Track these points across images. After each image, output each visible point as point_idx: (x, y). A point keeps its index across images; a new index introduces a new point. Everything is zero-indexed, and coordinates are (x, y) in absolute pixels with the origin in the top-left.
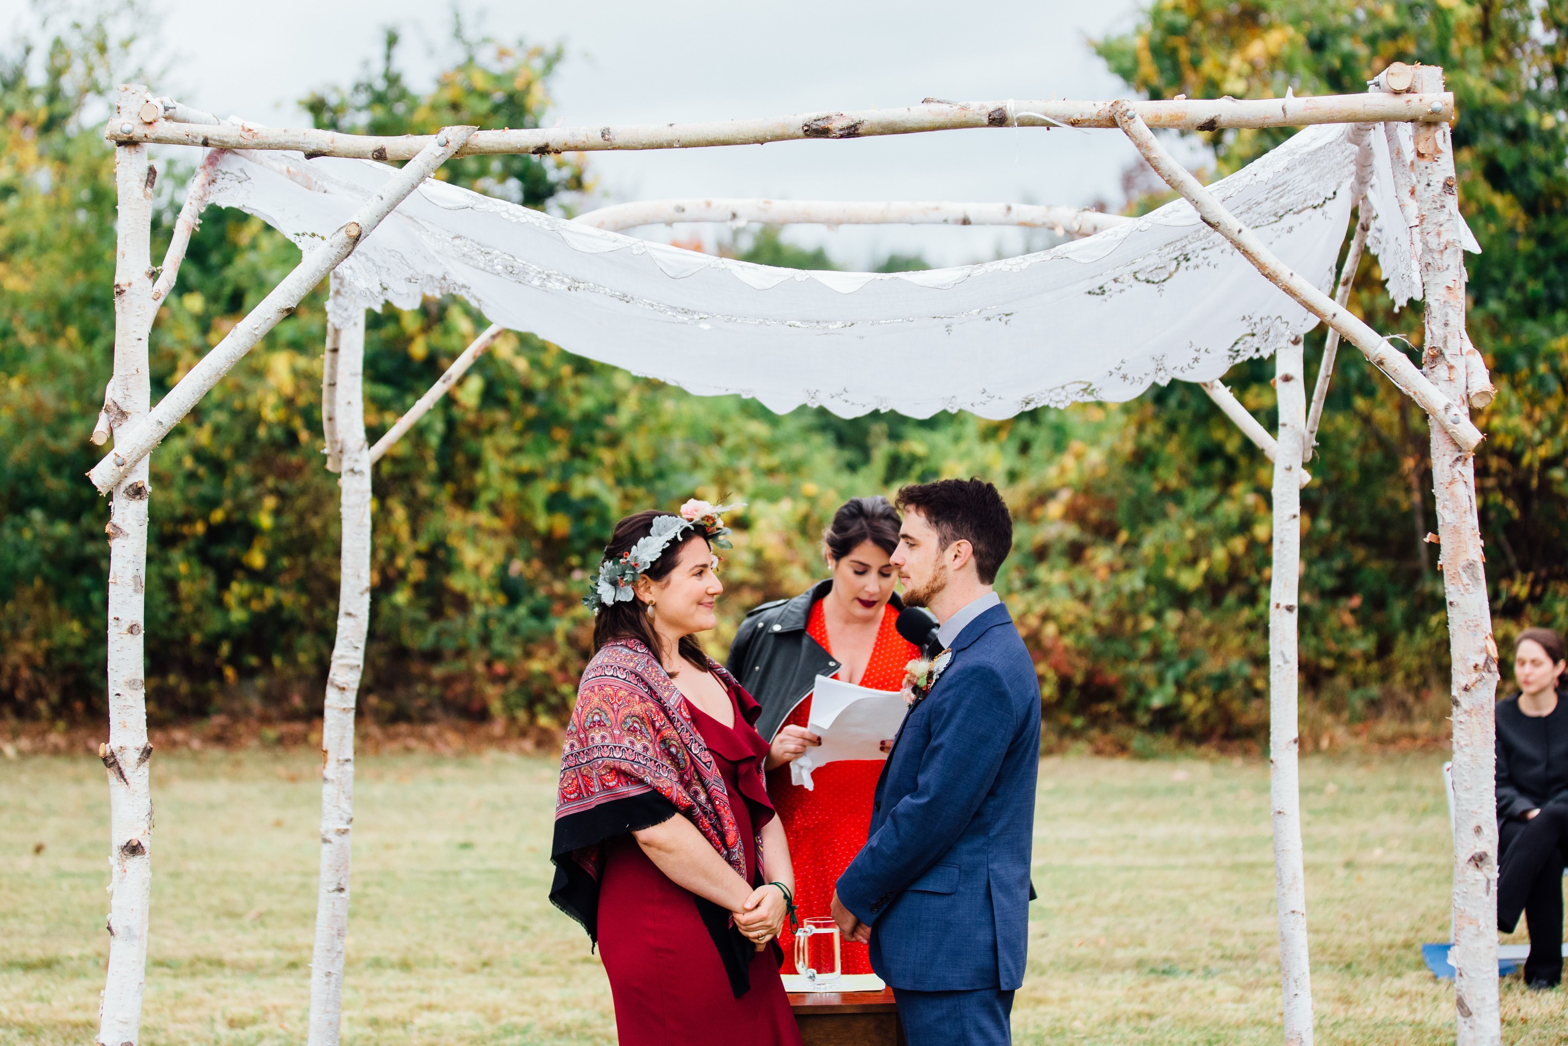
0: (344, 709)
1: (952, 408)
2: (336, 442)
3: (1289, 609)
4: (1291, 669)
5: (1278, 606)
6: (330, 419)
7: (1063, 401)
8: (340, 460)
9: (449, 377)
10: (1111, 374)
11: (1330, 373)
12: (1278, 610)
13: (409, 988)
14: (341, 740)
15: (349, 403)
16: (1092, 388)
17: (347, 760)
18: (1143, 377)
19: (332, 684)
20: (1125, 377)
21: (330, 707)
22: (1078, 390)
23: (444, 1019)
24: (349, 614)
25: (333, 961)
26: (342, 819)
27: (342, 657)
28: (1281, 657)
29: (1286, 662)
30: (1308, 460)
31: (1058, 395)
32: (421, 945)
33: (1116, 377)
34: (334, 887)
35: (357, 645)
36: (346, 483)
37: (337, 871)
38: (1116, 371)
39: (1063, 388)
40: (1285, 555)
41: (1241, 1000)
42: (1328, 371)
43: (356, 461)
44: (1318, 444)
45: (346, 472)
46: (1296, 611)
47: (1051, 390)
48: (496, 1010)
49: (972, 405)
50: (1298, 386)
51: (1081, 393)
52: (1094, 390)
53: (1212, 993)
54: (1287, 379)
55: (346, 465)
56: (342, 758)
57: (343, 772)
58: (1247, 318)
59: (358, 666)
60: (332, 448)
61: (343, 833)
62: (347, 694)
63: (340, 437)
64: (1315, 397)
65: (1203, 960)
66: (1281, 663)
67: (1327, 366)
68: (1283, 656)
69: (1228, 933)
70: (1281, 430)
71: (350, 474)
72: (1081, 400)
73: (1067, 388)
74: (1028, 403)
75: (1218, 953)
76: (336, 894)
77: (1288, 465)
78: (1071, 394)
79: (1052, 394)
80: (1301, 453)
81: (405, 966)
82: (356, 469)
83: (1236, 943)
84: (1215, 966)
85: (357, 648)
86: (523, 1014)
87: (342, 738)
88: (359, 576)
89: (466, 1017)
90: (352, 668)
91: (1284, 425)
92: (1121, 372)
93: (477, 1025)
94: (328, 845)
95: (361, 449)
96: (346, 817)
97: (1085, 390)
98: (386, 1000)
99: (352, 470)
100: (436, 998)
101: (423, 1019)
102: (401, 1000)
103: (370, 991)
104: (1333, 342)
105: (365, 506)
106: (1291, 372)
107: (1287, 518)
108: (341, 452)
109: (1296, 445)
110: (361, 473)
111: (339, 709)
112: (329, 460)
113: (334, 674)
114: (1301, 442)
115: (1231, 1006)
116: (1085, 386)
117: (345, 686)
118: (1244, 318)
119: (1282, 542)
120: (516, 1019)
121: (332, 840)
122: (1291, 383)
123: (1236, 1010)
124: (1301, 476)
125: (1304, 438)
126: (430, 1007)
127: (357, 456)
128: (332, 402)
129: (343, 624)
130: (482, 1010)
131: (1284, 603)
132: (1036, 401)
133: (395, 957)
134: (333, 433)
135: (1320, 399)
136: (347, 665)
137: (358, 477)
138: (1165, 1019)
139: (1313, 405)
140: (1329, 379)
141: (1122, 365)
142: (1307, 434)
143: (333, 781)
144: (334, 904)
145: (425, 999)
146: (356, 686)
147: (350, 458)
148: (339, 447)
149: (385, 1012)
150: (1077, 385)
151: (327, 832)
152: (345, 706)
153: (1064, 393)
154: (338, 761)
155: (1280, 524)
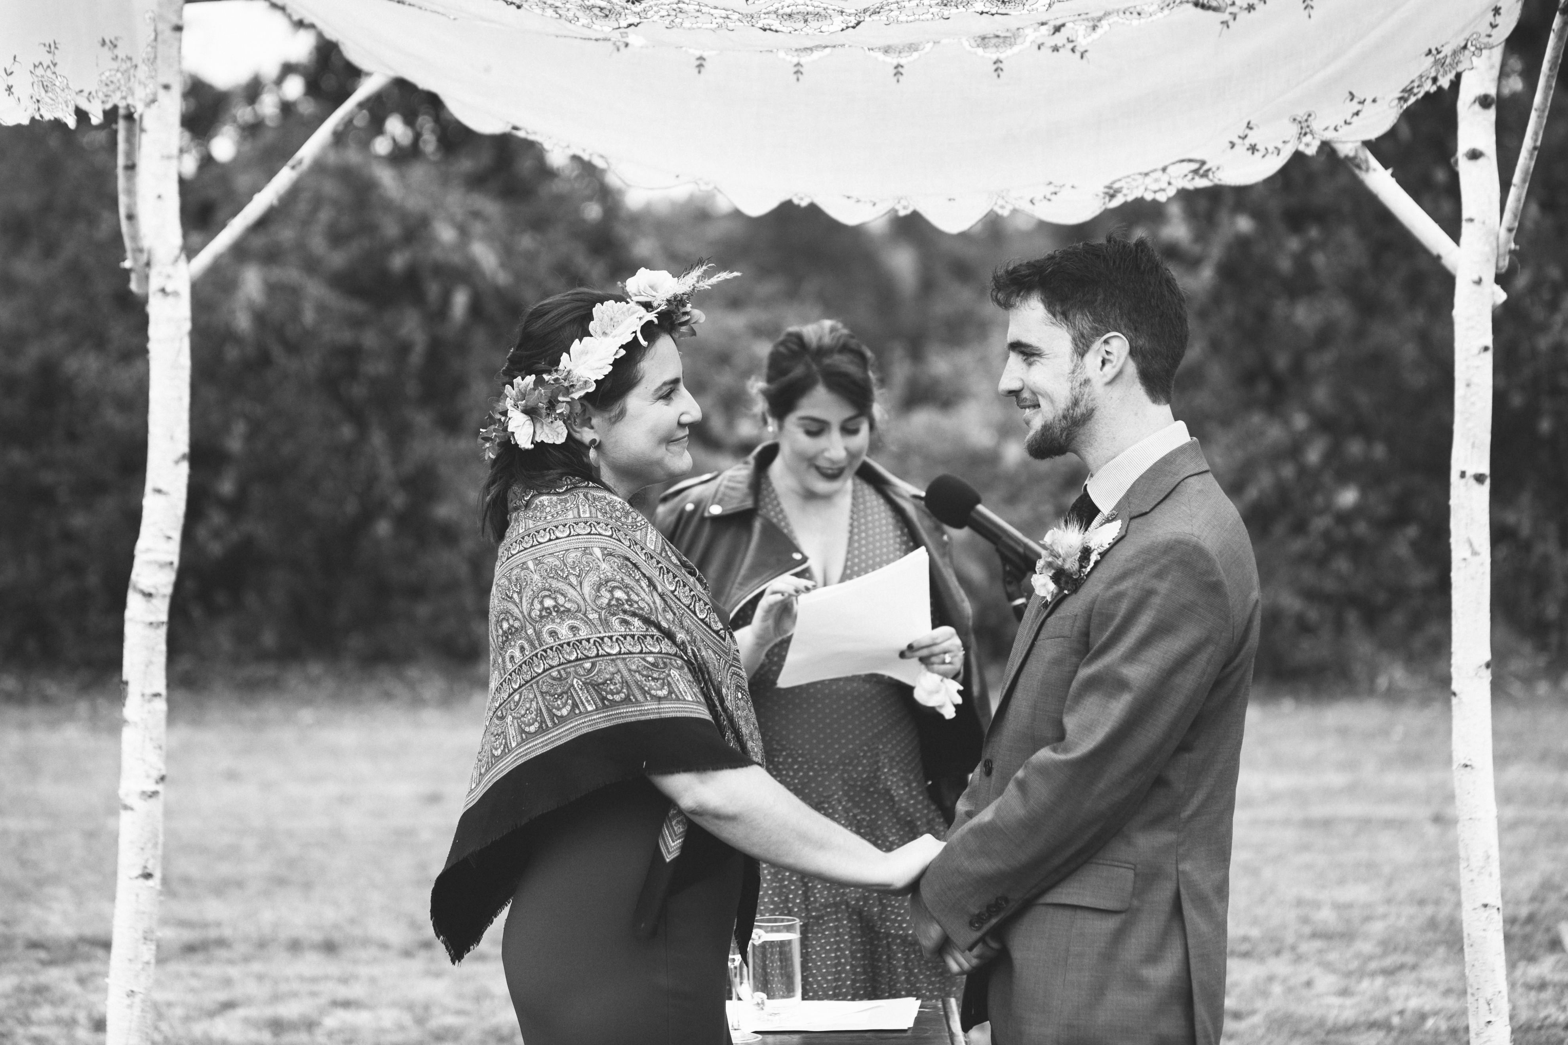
0: (151, 624)
1: (1002, 207)
2: (140, 250)
3: (1479, 478)
4: (1482, 564)
5: (1463, 475)
6: (131, 217)
7: (1163, 190)
8: (147, 277)
9: (300, 162)
10: (1233, 145)
11: (1539, 143)
12: (1463, 481)
13: (326, 978)
14: (147, 666)
15: (159, 197)
16: (1205, 168)
17: (157, 695)
18: (1280, 145)
19: (136, 589)
20: (1253, 149)
21: (131, 620)
22: (1186, 172)
23: (361, 1019)
24: (159, 491)
25: (137, 976)
26: (148, 776)
27: (148, 550)
28: (1467, 546)
29: (1475, 553)
30: (1503, 270)
31: (1157, 180)
32: (352, 921)
33: (1241, 148)
34: (139, 872)
35: (170, 534)
36: (156, 308)
37: (142, 849)
38: (1240, 141)
39: (1164, 169)
40: (1473, 404)
41: (1344, 992)
42: (1536, 141)
43: (169, 277)
44: (1518, 247)
45: (154, 294)
46: (1488, 482)
47: (1146, 174)
48: (427, 1008)
49: (1032, 202)
50: (1489, 166)
51: (1190, 176)
52: (1208, 170)
53: (1309, 984)
54: (1475, 155)
55: (155, 282)
56: (149, 691)
57: (149, 712)
58: (1434, 52)
59: (171, 563)
60: (135, 260)
61: (150, 796)
62: (154, 601)
63: (146, 243)
64: (1517, 178)
65: (1290, 939)
66: (1467, 554)
67: (1536, 133)
68: (1471, 545)
69: (1317, 905)
70: (1466, 229)
71: (160, 294)
72: (1190, 186)
73: (1169, 170)
74: (1112, 196)
75: (1307, 930)
76: (142, 881)
77: (1476, 278)
78: (1176, 178)
79: (1148, 180)
80: (1494, 261)
81: (330, 947)
82: (169, 289)
83: (1326, 916)
84: (1305, 947)
85: (169, 538)
86: (459, 1012)
87: (149, 664)
88: (172, 438)
89: (389, 1017)
90: (162, 565)
91: (1471, 220)
92: (1248, 142)
93: (402, 1028)
94: (129, 812)
95: (176, 260)
96: (156, 774)
97: (1195, 172)
98: (295, 995)
99: (163, 290)
100: (356, 991)
101: (333, 1020)
102: (313, 994)
103: (276, 982)
104: (1545, 99)
105: (181, 339)
106: (1480, 146)
107: (1475, 351)
108: (148, 264)
109: (1487, 249)
110: (176, 294)
111: (144, 623)
112: (133, 277)
113: (138, 575)
114: (1495, 245)
115: (1336, 1001)
116: (1194, 166)
117: (152, 591)
118: (1430, 52)
119: (1468, 385)
120: (450, 1020)
121: (134, 806)
122: (1481, 161)
123: (1342, 1007)
124: (1493, 293)
125: (1498, 238)
126: (346, 1004)
127: (170, 270)
128: (131, 192)
129: (150, 504)
130: (410, 1007)
131: (1471, 472)
132: (1125, 191)
133: (317, 937)
134: (135, 238)
135: (1524, 181)
136: (156, 562)
137: (170, 300)
138: (1256, 1019)
139: (1513, 192)
140: (1536, 153)
141: (1248, 131)
142: (1503, 233)
143: (136, 724)
144: (137, 895)
145: (343, 992)
146: (169, 590)
147: (160, 273)
148: (144, 258)
149: (290, 1010)
150: (1185, 164)
151: (127, 795)
152: (152, 619)
153: (1165, 178)
154: (143, 695)
155: (1466, 359)
